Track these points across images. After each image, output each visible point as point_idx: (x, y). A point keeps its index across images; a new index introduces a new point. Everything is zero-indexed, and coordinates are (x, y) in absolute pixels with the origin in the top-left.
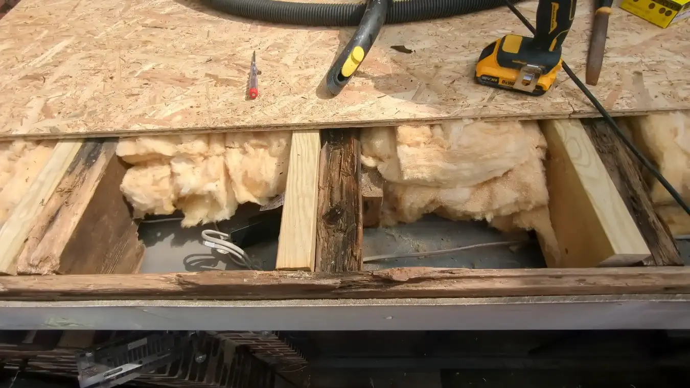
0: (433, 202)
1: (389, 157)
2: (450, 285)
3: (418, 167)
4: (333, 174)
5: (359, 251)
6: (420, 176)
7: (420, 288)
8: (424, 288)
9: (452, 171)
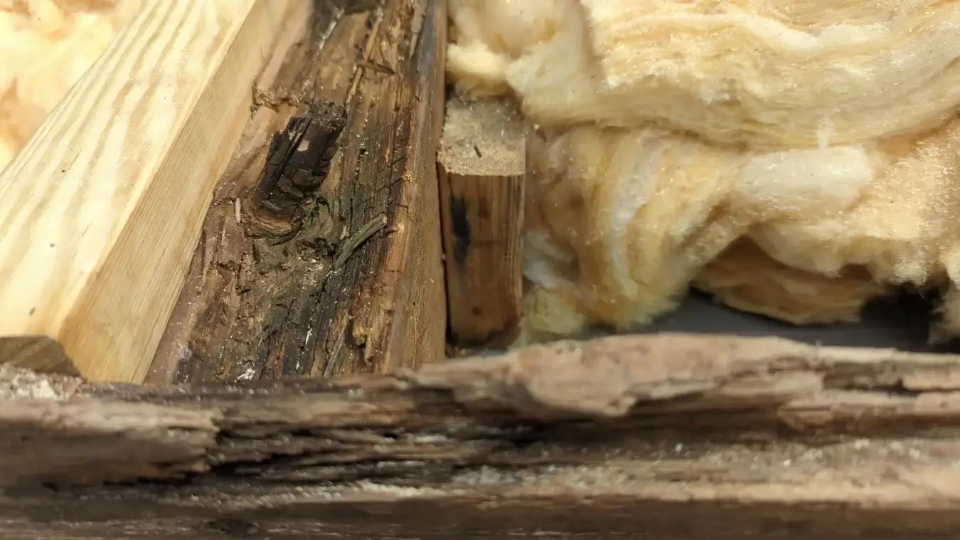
0: (719, 211)
1: (550, 32)
2: (890, 476)
3: (662, 34)
4: (325, 71)
5: (379, 320)
6: (671, 69)
7: (706, 492)
8: (729, 491)
9: (800, 60)
